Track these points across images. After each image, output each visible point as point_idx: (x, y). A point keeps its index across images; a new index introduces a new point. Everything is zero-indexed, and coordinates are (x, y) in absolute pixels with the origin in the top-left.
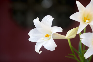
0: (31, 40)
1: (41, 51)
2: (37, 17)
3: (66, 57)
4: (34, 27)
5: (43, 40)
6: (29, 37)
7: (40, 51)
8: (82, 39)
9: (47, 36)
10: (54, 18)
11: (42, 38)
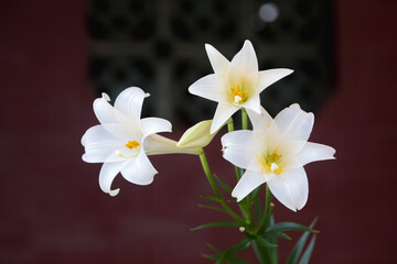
0: (88, 158)
1: (118, 190)
2: (104, 94)
3: (200, 206)
4: (95, 122)
5: (121, 155)
6: (82, 151)
7: (113, 188)
8: (226, 148)
9: (133, 145)
10: (148, 95)
11: (117, 152)
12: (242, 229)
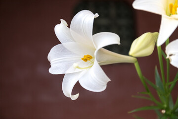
1: (78, 94)
2: (61, 20)
5: (78, 67)
8: (171, 55)
9: (87, 59)
10: (97, 15)
11: (75, 65)
12: (164, 111)
